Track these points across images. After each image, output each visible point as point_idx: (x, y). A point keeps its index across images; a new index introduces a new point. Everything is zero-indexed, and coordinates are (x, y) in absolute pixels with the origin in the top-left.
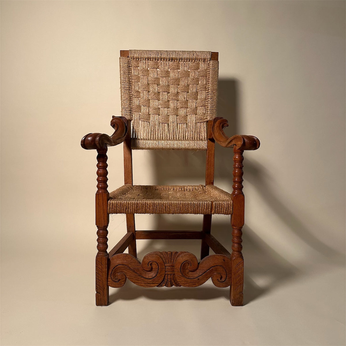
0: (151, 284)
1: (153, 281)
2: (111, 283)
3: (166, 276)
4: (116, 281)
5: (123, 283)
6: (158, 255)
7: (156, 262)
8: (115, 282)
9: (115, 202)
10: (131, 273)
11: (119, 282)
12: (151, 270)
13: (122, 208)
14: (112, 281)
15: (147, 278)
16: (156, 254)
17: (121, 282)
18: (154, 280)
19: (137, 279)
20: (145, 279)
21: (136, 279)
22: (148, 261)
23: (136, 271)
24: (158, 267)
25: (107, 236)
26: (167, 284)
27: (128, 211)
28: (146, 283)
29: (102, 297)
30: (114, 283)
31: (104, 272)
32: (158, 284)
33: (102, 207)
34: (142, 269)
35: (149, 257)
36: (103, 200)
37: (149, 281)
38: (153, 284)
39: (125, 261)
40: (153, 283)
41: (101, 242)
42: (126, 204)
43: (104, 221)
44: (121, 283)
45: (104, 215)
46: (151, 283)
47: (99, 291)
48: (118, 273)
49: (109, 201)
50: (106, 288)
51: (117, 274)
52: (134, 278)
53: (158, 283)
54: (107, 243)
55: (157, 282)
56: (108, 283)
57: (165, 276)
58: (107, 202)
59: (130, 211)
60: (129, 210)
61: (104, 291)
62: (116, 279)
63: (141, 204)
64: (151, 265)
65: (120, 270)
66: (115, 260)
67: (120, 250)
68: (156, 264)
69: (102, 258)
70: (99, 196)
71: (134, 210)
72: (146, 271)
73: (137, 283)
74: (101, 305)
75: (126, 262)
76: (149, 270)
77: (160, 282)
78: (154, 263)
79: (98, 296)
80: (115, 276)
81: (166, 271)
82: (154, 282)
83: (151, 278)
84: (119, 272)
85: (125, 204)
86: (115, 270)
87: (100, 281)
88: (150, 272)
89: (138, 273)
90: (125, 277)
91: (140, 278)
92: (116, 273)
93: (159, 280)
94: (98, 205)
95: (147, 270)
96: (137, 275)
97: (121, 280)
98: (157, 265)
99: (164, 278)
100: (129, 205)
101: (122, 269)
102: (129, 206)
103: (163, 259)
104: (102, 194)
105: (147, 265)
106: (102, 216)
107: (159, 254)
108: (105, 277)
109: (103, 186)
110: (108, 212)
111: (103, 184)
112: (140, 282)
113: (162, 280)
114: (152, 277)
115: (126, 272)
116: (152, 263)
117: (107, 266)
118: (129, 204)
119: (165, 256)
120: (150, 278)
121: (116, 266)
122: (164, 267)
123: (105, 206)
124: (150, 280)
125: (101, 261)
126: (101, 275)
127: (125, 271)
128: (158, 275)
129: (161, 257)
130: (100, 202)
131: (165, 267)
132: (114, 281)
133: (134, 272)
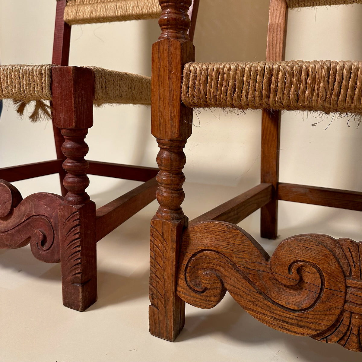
0: (292, 324)
1: (299, 319)
2: (185, 291)
3: (345, 314)
4: (197, 289)
5: (213, 299)
6: (324, 246)
7: (316, 267)
8: (195, 291)
9: (204, 67)
10: (236, 280)
11: (204, 294)
12: (299, 285)
13: (221, 86)
14: (186, 287)
15: (283, 306)
16: (319, 244)
17: (209, 297)
18: (305, 318)
19: (253, 300)
20: (275, 307)
21: (249, 297)
22: (290, 258)
23: (251, 277)
24: (322, 284)
25: (183, 168)
26: (346, 338)
27: (240, 96)
28: (278, 317)
29: (162, 318)
30: (193, 294)
31: (169, 260)
32: (315, 333)
33: (167, 82)
34: (271, 276)
35: (294, 246)
36: (170, 62)
37: (288, 315)
38: (300, 326)
39: (224, 244)
40: (300, 323)
41: (164, 182)
42: (235, 73)
43: (172, 126)
44: (208, 299)
45: (173, 106)
46: (293, 321)
47: (156, 303)
48: (203, 269)
49: (187, 66)
50: (171, 299)
51: (200, 271)
52: (245, 296)
53: (315, 330)
54: (183, 187)
55: (312, 326)
56: (179, 289)
57: (341, 314)
58: (180, 66)
59: (247, 98)
60: (244, 93)
61: (167, 308)
62: (196, 285)
63: (284, 73)
64: (299, 270)
65: (210, 263)
66: (199, 235)
67: (232, 214)
68: (314, 273)
69: (164, 223)
70: (162, 47)
71: (257, 94)
72: (282, 284)
73: (253, 311)
74: (160, 336)
75: (225, 247)
76: (292, 284)
77: (324, 328)
78: (310, 267)
79: (154, 313)
80: (196, 277)
81: (346, 302)
82: (303, 324)
83: (295, 308)
84: (206, 269)
85: (232, 72)
86: (196, 260)
87: (158, 280)
88: (294, 292)
89: (257, 284)
90: (219, 285)
91: (262, 300)
92: (199, 269)
93: (321, 322)
94: (159, 75)
95: (284, 282)
96: (252, 288)
97: (210, 291)
98: (318, 275)
99: (337, 321)
100: (243, 76)
101: (215, 262)
102: (245, 78)
103: (342, 262)
104: (169, 41)
105: (287, 268)
106: (166, 110)
107: (330, 244)
108: (170, 272)
109: (173, 16)
110: (183, 99)
111: (173, 11)
112: (259, 309)
113: (330, 323)
114: (298, 306)
115: (226, 273)
116: (302, 266)
117: (175, 247)
118: (243, 73)
119: (348, 254)
120: (291, 307)
121: (199, 252)
122: (343, 288)
123: (174, 80)
124: (293, 315)
125: (162, 230)
126: (162, 266)
127: (222, 270)
128: (319, 306)
129: (335, 256)
130: (163, 67)
131: (347, 287)
132: (191, 288)
133: (245, 278)
